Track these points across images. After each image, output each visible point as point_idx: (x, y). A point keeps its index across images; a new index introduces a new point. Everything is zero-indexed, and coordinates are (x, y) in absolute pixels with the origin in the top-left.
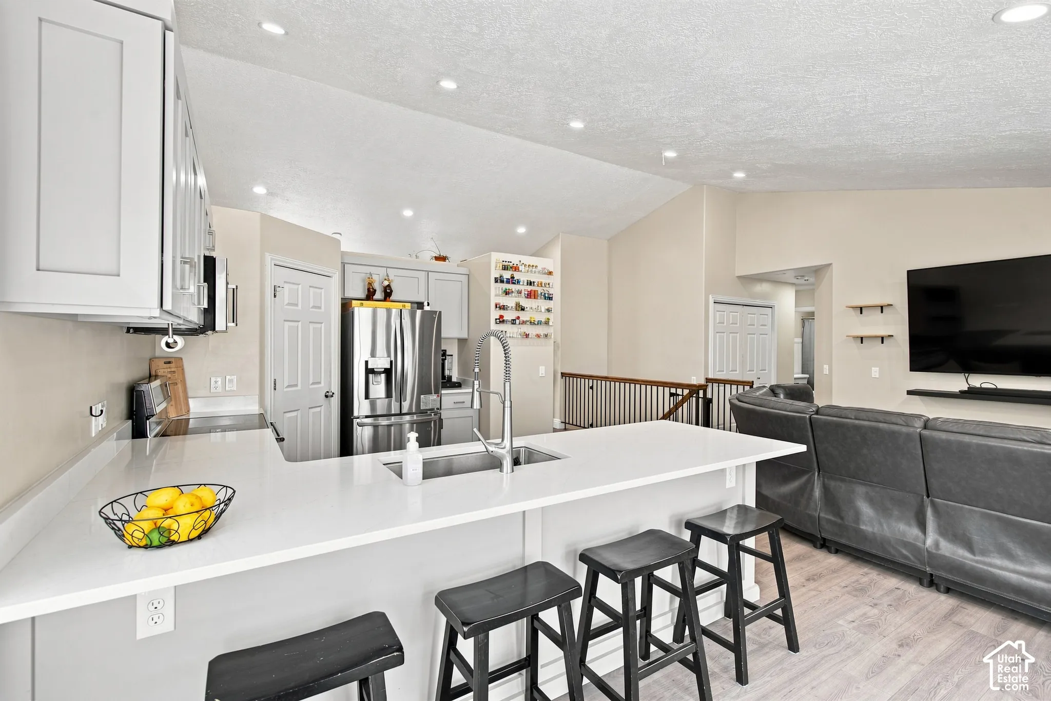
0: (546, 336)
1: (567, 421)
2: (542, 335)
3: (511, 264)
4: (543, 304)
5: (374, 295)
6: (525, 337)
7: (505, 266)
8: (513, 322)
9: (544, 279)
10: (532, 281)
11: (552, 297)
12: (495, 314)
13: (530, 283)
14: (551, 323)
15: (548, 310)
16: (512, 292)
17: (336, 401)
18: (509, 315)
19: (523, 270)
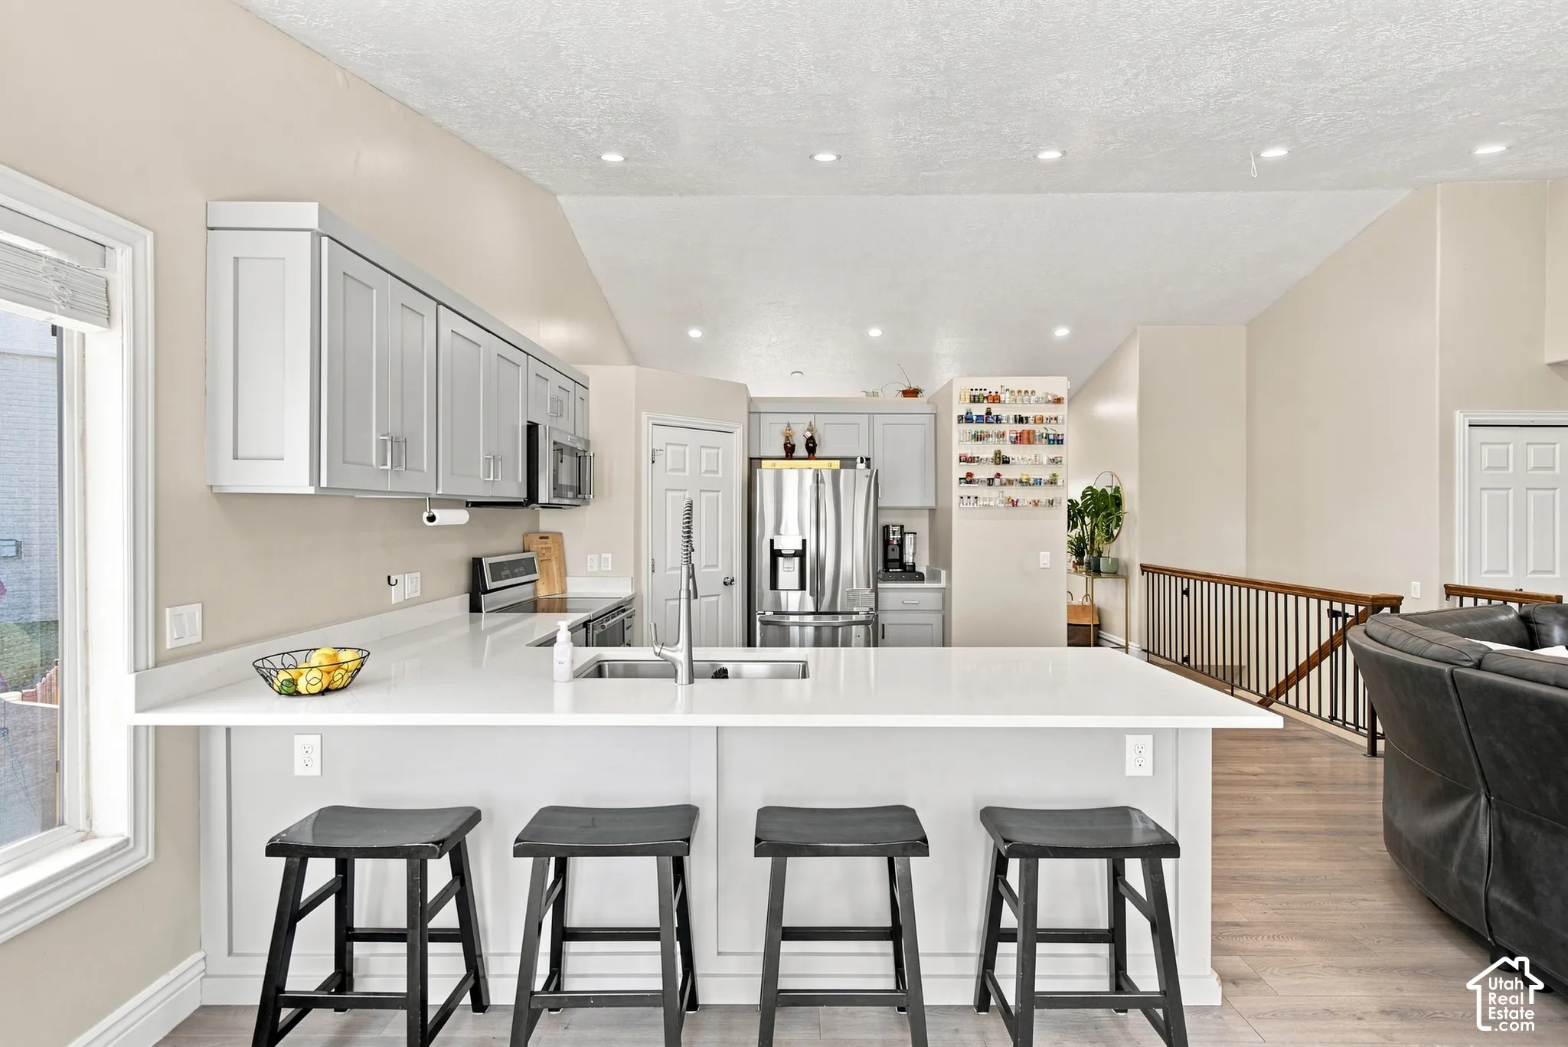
0: (1051, 503)
1: (1151, 650)
2: (1044, 501)
3: (986, 394)
4: (1046, 452)
5: (793, 452)
6: (1011, 505)
7: (974, 396)
8: (990, 482)
9: (1048, 411)
10: (1024, 415)
11: (1062, 440)
12: (959, 470)
13: (1021, 420)
14: (1060, 482)
15: (1054, 461)
16: (989, 436)
17: (738, 590)
18: (982, 472)
19: (1007, 401)
